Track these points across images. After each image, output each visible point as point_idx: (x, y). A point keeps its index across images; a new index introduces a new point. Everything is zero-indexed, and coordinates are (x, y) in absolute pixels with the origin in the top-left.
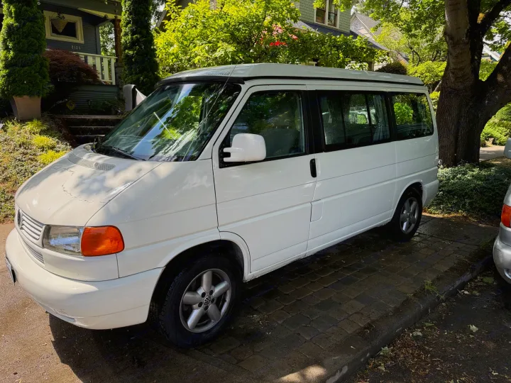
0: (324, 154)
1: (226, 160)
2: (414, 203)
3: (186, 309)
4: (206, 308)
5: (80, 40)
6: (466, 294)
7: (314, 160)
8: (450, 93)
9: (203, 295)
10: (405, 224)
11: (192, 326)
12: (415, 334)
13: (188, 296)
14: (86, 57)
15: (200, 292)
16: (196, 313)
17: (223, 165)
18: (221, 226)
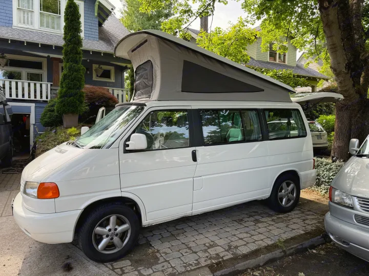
0: (203, 147)
1: (127, 148)
2: (292, 185)
3: (98, 237)
4: (112, 239)
5: (112, 80)
6: (314, 253)
7: (195, 151)
8: (342, 107)
9: (110, 230)
10: (284, 200)
11: (101, 248)
12: (254, 273)
13: (98, 229)
14: (113, 90)
15: (108, 228)
16: (105, 241)
17: (126, 151)
18: (123, 188)
